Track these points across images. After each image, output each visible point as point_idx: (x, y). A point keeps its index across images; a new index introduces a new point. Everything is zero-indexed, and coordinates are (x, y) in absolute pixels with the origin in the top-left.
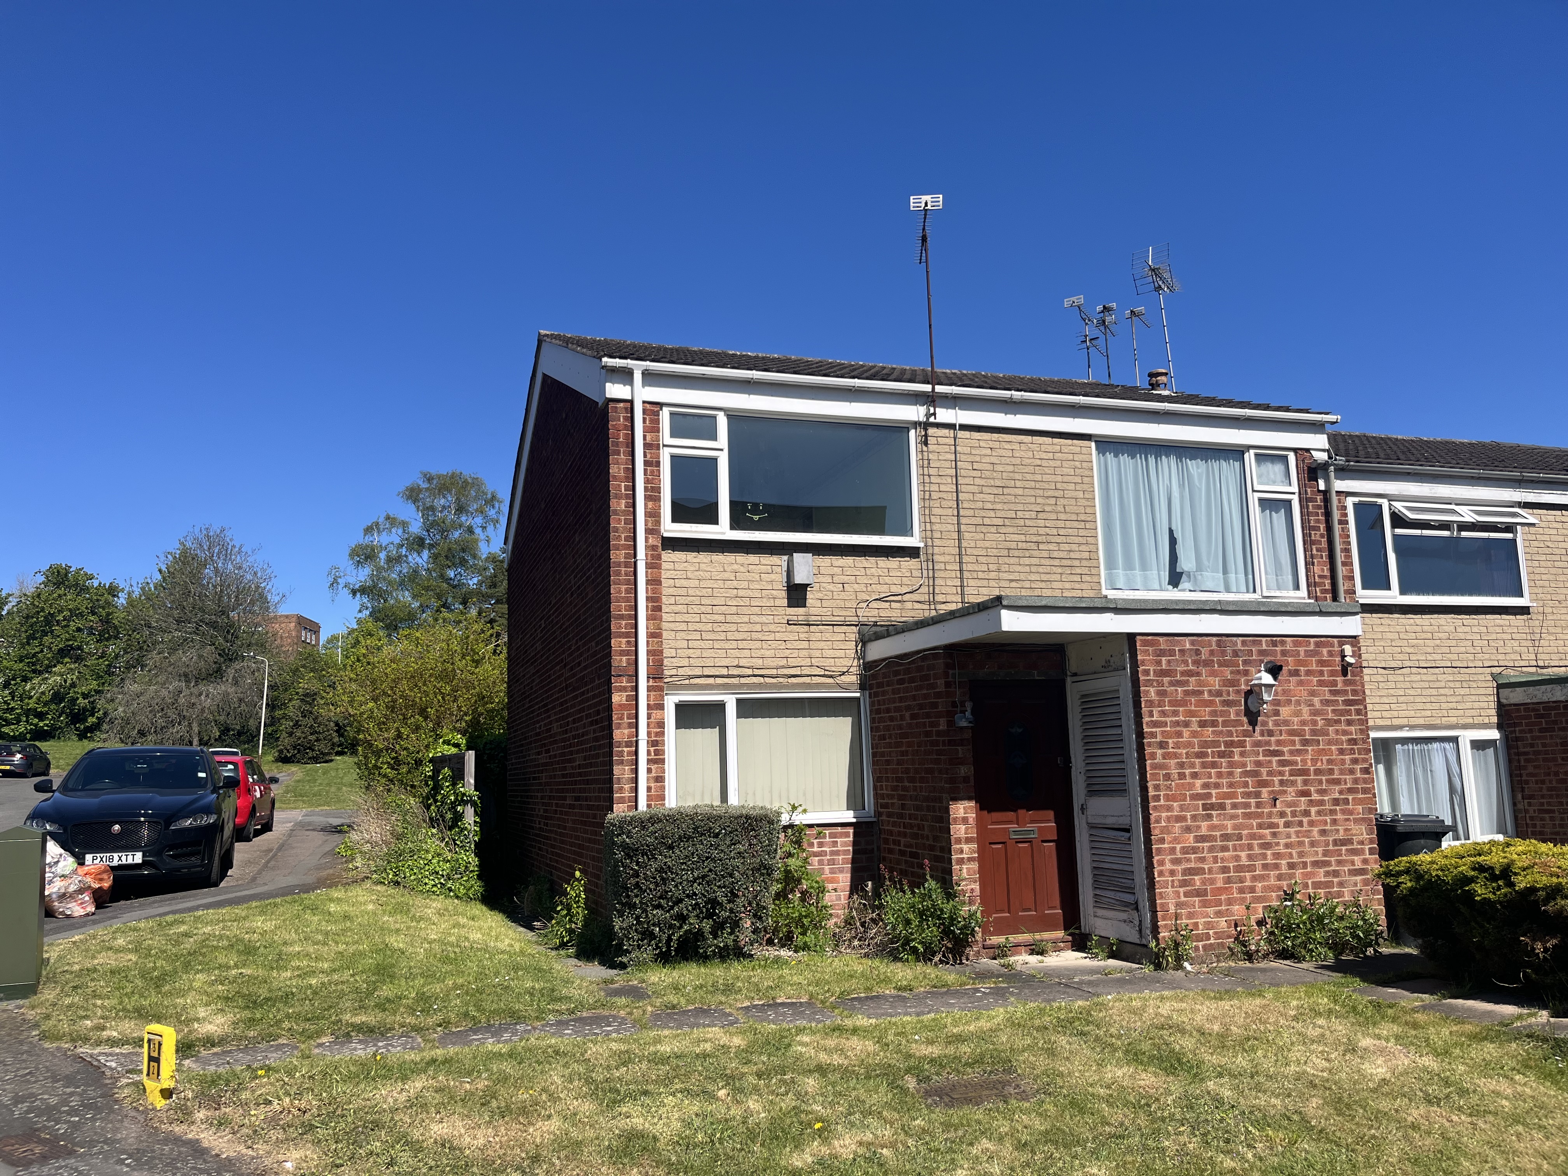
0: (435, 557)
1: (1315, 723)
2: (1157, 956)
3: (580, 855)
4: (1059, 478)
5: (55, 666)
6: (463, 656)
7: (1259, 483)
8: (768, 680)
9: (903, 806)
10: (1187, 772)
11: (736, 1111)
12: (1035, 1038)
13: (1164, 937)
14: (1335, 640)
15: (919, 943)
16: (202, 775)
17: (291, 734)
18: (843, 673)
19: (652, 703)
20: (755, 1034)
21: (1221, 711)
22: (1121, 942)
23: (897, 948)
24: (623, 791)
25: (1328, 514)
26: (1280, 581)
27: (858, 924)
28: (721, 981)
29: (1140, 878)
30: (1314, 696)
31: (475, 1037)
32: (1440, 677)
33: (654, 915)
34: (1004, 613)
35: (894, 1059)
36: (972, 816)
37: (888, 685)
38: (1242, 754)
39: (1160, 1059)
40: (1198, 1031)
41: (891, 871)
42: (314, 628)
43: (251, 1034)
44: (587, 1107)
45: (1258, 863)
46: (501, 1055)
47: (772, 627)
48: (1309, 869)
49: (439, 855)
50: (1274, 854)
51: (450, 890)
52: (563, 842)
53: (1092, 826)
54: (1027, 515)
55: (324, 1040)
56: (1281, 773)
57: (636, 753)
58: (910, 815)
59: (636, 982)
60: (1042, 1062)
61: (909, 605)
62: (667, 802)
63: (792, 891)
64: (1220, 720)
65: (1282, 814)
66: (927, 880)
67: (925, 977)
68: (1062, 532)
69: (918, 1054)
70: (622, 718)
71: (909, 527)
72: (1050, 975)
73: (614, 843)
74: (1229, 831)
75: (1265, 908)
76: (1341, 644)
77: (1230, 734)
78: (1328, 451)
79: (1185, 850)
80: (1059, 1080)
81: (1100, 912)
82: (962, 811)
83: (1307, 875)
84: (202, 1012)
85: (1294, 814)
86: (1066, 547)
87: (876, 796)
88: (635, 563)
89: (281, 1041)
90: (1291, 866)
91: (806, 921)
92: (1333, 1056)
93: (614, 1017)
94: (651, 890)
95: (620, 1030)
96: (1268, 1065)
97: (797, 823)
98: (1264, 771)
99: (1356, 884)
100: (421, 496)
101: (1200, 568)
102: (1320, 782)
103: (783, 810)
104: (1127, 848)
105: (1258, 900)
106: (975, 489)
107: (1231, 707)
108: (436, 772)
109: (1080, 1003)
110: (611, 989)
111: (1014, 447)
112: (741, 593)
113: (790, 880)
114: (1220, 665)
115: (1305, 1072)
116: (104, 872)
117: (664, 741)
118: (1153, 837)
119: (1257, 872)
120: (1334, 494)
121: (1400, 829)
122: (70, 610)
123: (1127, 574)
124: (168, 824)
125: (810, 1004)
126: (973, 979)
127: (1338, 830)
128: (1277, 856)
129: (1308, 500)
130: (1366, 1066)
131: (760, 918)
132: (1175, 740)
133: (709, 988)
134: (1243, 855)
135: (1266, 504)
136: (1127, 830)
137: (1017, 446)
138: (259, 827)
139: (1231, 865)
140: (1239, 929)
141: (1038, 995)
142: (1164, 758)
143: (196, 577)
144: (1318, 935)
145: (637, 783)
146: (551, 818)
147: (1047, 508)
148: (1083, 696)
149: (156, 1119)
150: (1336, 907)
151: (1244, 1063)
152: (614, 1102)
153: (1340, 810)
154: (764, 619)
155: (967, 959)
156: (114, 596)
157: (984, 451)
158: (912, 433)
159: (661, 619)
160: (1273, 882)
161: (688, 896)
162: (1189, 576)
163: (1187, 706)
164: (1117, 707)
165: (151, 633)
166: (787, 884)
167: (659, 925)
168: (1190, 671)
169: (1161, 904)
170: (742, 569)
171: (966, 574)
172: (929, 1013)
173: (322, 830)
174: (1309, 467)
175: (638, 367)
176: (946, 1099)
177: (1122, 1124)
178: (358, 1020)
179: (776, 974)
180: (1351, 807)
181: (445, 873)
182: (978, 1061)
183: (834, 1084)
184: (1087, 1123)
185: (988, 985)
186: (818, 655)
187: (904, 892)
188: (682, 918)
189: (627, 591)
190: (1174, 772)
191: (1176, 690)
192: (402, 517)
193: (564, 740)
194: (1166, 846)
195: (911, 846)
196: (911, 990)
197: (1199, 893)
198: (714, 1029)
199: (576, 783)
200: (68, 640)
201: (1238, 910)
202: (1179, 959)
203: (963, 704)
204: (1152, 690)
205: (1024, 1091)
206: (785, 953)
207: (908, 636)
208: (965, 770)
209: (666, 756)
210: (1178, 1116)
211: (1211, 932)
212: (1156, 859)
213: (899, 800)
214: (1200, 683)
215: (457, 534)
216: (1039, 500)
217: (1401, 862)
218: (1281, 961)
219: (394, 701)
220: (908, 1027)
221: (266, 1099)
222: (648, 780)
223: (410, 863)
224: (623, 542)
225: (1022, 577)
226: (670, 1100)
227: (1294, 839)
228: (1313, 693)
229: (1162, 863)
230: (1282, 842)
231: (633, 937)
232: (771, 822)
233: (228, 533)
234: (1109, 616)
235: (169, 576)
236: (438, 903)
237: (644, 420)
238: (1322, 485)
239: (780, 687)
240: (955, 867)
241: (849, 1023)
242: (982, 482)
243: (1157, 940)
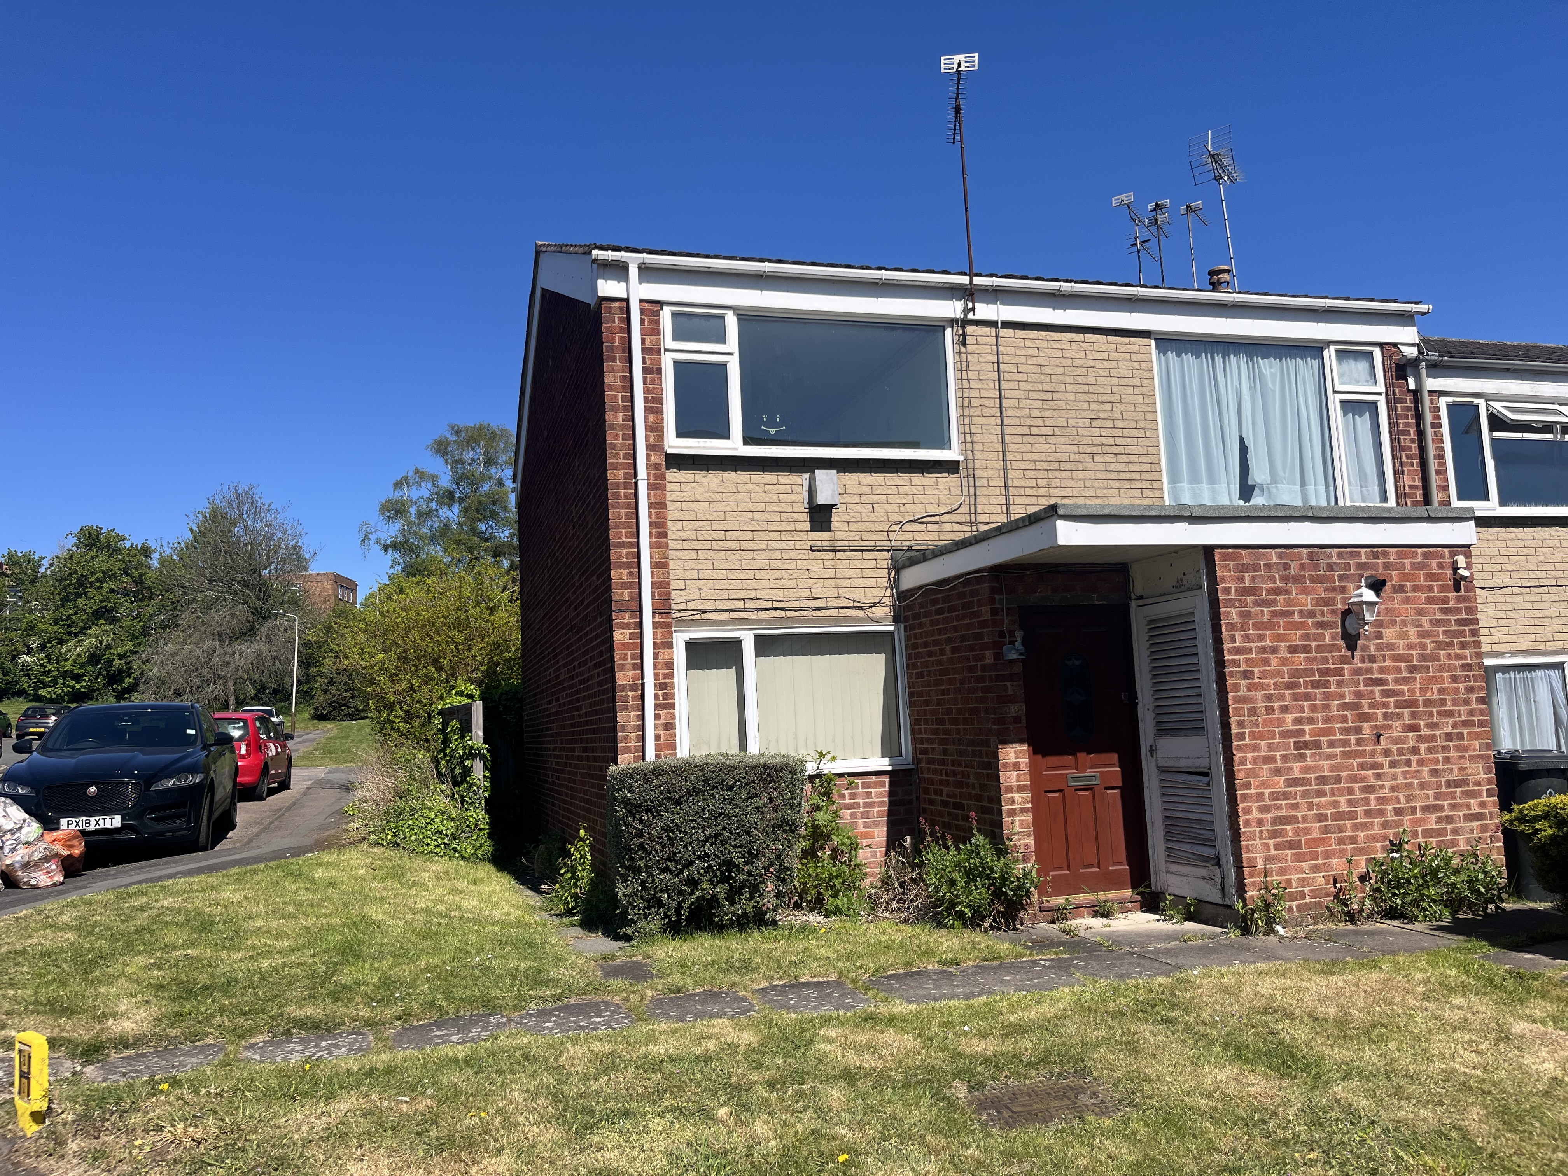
0: (466, 510)
1: (1424, 646)
2: (1244, 918)
3: (589, 811)
4: (1115, 381)
5: (90, 628)
6: (478, 604)
7: (1341, 383)
8: (789, 614)
9: (945, 752)
10: (1276, 705)
11: (738, 1139)
12: (1111, 1028)
13: (1252, 897)
14: (1446, 550)
15: (965, 907)
16: (191, 732)
17: (326, 692)
18: (875, 605)
19: (659, 641)
20: (770, 1027)
21: (1315, 634)
22: (1200, 902)
23: (941, 912)
24: (627, 741)
25: (1419, 417)
26: (1366, 493)
27: (896, 884)
28: (737, 956)
29: (1222, 828)
30: (1421, 615)
31: (438, 1033)
32: (1545, 597)
33: (662, 880)
34: (1060, 524)
35: (938, 1059)
36: (1024, 761)
37: (925, 617)
38: (1340, 684)
39: (1269, 1054)
40: (1310, 1016)
41: (932, 824)
42: (351, 586)
43: (174, 1032)
44: (550, 1135)
45: (1360, 810)
46: (456, 1061)
47: (793, 554)
48: (1418, 815)
49: (442, 813)
50: (1378, 799)
51: (455, 850)
52: (573, 797)
53: (1163, 770)
54: (1080, 423)
55: (259, 1039)
56: (1385, 705)
57: (642, 697)
58: (953, 761)
59: (640, 958)
60: (1123, 1062)
61: (948, 527)
62: (678, 751)
63: (822, 848)
64: (1313, 644)
65: (1387, 753)
66: (973, 835)
67: (974, 948)
68: (1119, 441)
69: (968, 1051)
70: (625, 659)
71: (946, 439)
72: (1120, 943)
73: (615, 799)
74: (1326, 773)
75: (1368, 860)
76: (1453, 555)
77: (1325, 661)
78: (1418, 345)
79: (1275, 796)
80: (1146, 1087)
81: (1174, 868)
82: (1013, 755)
83: (1417, 822)
84: (124, 1005)
85: (1400, 752)
86: (1125, 458)
87: (915, 741)
88: (636, 484)
89: (210, 1041)
90: (1398, 812)
91: (837, 882)
92: (1483, 1047)
93: (607, 1004)
94: (657, 852)
95: (611, 1021)
96: (1405, 1061)
97: (825, 772)
98: (1365, 702)
99: (1472, 831)
100: (450, 449)
101: (1274, 479)
102: (1431, 714)
103: (808, 758)
104: (1206, 794)
105: (1361, 851)
106: (1021, 394)
107: (1326, 629)
108: (445, 724)
109: (1161, 979)
110: (610, 966)
111: (1063, 347)
112: (757, 516)
113: (819, 836)
114: (1313, 581)
115: (1454, 1070)
116: (74, 837)
117: (673, 683)
118: (1237, 782)
119: (1359, 820)
120: (1426, 394)
121: (1523, 767)
122: (103, 572)
123: (1193, 489)
124: (148, 785)
125: (839, 984)
126: (1028, 948)
127: (1451, 770)
128: (1382, 800)
129: (1396, 401)
130: (1528, 1060)
131: (784, 881)
132: (1262, 669)
133: (723, 966)
134: (1342, 800)
135: (1348, 406)
136: (1206, 774)
137: (1066, 346)
138: (276, 785)
139: (1329, 812)
140: (1338, 886)
141: (1108, 967)
142: (1249, 690)
143: (226, 534)
144: (1432, 891)
145: (643, 730)
146: (562, 772)
147: (1102, 415)
148: (1151, 622)
149: (22, 1152)
150: (1451, 858)
151: (1375, 1059)
152: (586, 1127)
153: (1454, 746)
154: (784, 545)
155: (1022, 924)
156: (147, 556)
157: (1031, 352)
158: (948, 332)
159: (667, 547)
160: (1377, 830)
161: (699, 858)
162: (1262, 490)
163: (1274, 629)
164: (1192, 633)
165: (185, 594)
166: (816, 841)
167: (666, 891)
168: (1278, 588)
169: (1249, 858)
170: (758, 489)
171: (1012, 491)
172: (980, 995)
173: (339, 788)
174: (1397, 364)
175: (633, 260)
176: (1006, 1114)
177: (1234, 1151)
178: (302, 1013)
179: (800, 946)
180: (1465, 742)
181: (449, 832)
182: (1043, 1060)
183: (863, 1096)
184: (1190, 1150)
185: (1047, 957)
186: (845, 585)
187: (948, 849)
188: (694, 883)
189: (628, 516)
190: (1261, 705)
191: (1262, 611)
192: (430, 470)
193: (572, 686)
194: (1252, 791)
195: (954, 796)
196: (957, 964)
197: (1292, 845)
198: (721, 1021)
199: (583, 732)
200: (101, 602)
201: (1337, 864)
202: (1270, 922)
203: (1012, 634)
204: (1234, 612)
205: (1102, 1102)
206: (814, 918)
207: (947, 558)
208: (1016, 709)
209: (676, 701)
210: (1304, 1137)
211: (1306, 890)
212: (1241, 806)
213: (940, 744)
214: (1289, 603)
215: (486, 487)
216: (1094, 406)
217: (1537, 805)
218: (1389, 922)
219: (405, 651)
220: (956, 1014)
221: (158, 1125)
222: (656, 727)
223: (410, 822)
224: (621, 461)
225: (1076, 493)
226: (657, 1123)
227: (1401, 780)
228: (1421, 612)
229: (1248, 811)
230: (1387, 784)
231: (638, 905)
232: (793, 772)
233: (257, 491)
234: (1182, 526)
235: (200, 537)
236: (439, 865)
237: (642, 322)
238: (1412, 385)
239: (803, 621)
240: (1006, 820)
241: (883, 1010)
242: (1029, 386)
243: (1244, 900)
